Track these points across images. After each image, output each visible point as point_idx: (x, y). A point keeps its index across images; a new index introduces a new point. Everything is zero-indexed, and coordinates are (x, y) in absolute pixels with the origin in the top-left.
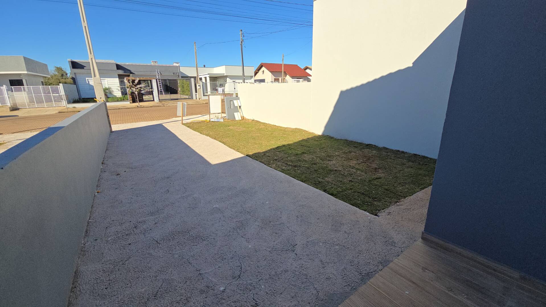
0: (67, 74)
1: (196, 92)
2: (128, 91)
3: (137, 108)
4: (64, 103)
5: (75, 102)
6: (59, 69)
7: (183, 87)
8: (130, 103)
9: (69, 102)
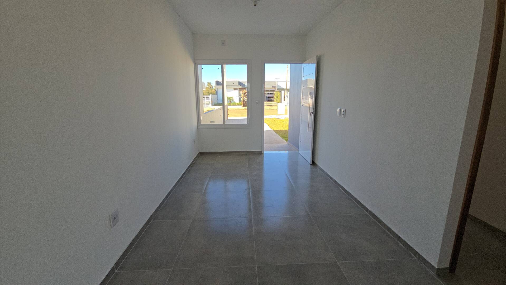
0: (213, 87)
1: (284, 100)
2: (242, 99)
3: (245, 110)
4: (210, 105)
5: (215, 105)
6: (209, 84)
7: (277, 97)
8: (242, 107)
9: (212, 105)
